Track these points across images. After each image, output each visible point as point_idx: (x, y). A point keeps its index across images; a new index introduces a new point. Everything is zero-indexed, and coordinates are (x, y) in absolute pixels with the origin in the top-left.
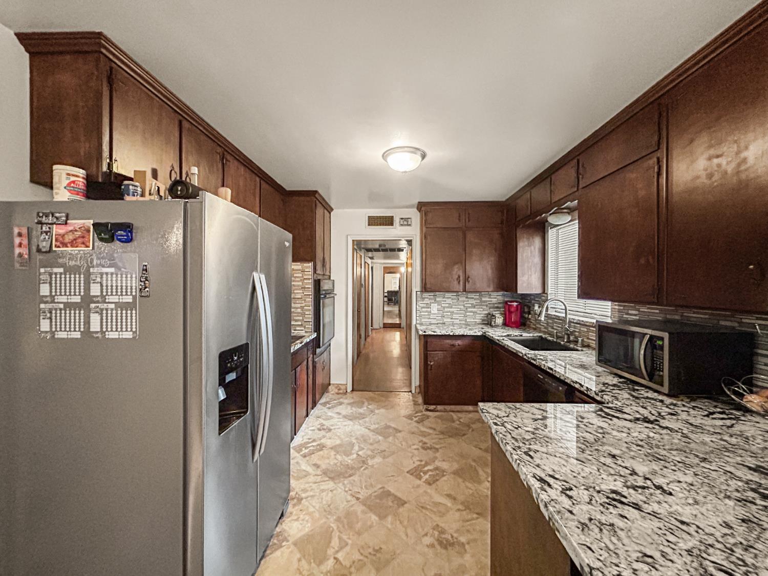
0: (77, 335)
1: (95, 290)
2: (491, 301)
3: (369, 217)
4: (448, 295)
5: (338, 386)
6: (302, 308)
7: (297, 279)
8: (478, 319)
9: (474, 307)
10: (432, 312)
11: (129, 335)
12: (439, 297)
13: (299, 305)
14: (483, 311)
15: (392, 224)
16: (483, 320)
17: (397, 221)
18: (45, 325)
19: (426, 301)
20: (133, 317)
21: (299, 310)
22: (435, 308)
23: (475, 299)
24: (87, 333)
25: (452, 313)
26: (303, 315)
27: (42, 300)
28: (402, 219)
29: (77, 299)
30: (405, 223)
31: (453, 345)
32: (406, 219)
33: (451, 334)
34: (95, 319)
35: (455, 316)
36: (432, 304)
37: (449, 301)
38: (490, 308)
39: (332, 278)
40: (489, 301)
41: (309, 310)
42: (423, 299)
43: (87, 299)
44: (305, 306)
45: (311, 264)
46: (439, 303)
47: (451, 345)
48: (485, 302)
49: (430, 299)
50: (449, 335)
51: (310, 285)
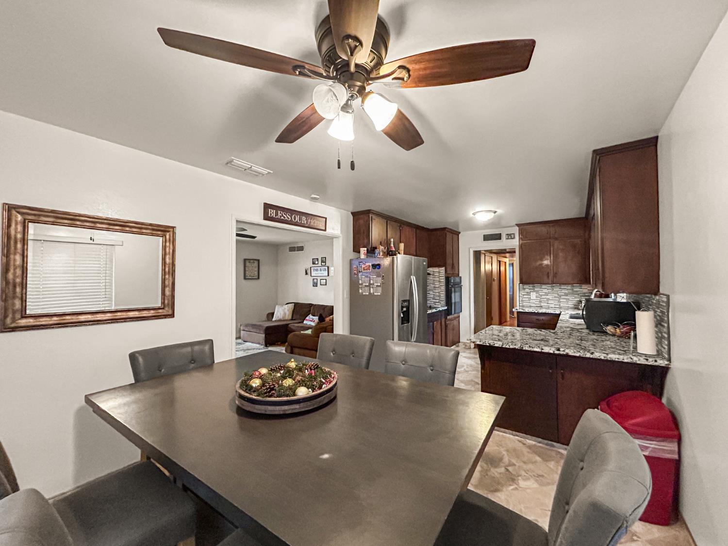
0: (368, 294)
1: (372, 282)
2: (582, 291)
3: (484, 236)
4: (544, 286)
5: (465, 344)
6: (439, 292)
7: (436, 277)
8: (571, 304)
9: (567, 295)
10: (531, 298)
11: (379, 294)
12: (537, 288)
13: (437, 291)
14: (575, 298)
15: (500, 238)
16: (575, 305)
17: (504, 237)
18: (360, 291)
19: (527, 290)
20: (380, 289)
21: (437, 294)
22: (533, 295)
23: (567, 289)
24: (370, 293)
25: (548, 299)
26: (439, 296)
27: (360, 284)
28: (507, 234)
29: (367, 284)
30: (510, 237)
31: (538, 319)
32: (510, 235)
33: (536, 312)
34: (372, 289)
35: (550, 302)
36: (531, 293)
37: (546, 291)
38: (581, 296)
39: (460, 276)
40: (580, 291)
41: (443, 294)
42: (524, 289)
43: (370, 284)
44: (441, 291)
45: (443, 268)
46: (537, 292)
47: (537, 319)
48: (577, 291)
49: (530, 289)
50: (535, 312)
51: (443, 280)
